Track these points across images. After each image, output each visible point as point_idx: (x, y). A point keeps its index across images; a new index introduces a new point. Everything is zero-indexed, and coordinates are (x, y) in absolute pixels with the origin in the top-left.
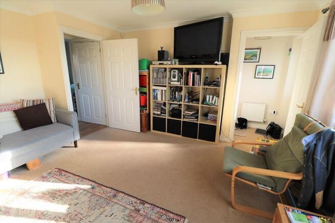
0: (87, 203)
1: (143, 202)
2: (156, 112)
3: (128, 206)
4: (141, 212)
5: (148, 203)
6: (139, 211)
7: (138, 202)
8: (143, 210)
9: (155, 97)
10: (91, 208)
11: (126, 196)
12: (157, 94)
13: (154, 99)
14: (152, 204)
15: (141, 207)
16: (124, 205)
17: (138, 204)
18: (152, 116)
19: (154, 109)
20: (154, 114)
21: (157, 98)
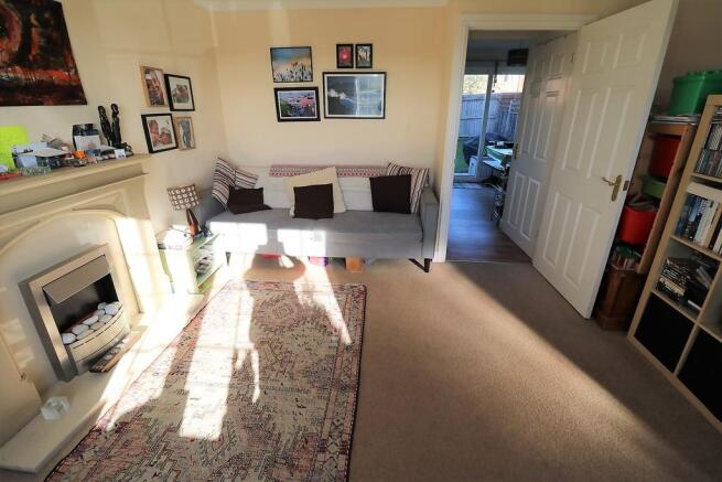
0: (316, 359)
1: (347, 449)
2: (670, 285)
3: (328, 423)
4: (321, 457)
5: (349, 460)
6: (323, 449)
7: (346, 437)
8: (328, 457)
9: (688, 228)
10: (307, 372)
11: (350, 408)
12: (698, 218)
13: (680, 232)
14: (348, 471)
15: (333, 449)
16: (330, 414)
17: (338, 441)
18: (649, 288)
19: (667, 267)
20: (660, 287)
21: (693, 233)
